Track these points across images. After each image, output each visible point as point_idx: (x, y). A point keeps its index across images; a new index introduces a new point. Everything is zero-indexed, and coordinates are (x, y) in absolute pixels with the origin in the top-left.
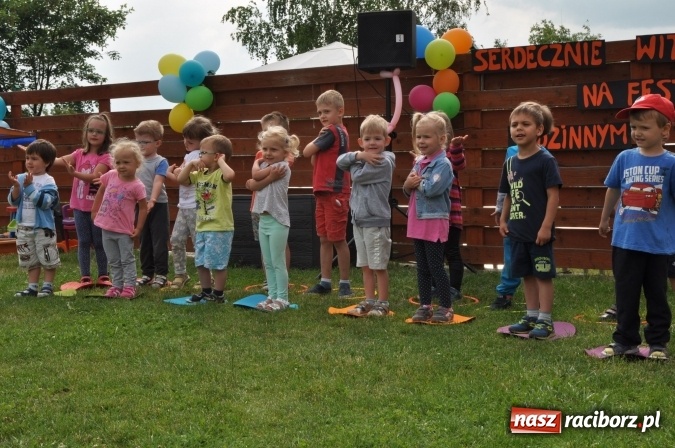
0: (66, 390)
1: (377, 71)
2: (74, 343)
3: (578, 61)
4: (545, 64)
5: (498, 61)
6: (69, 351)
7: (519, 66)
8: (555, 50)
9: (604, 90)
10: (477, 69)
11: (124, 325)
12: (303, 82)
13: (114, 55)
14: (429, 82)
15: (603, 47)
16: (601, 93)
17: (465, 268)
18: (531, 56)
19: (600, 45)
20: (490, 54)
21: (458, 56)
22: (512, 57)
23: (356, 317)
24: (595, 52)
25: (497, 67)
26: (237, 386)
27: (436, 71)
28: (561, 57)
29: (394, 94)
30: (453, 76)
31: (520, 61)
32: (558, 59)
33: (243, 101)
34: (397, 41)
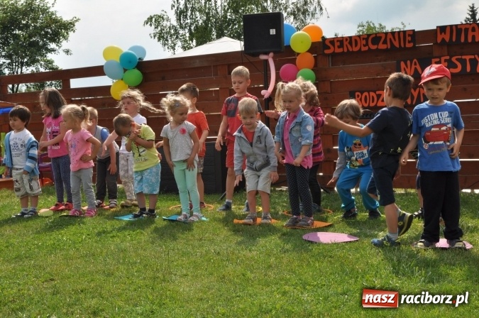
0: (52, 280)
1: (258, 55)
2: (54, 248)
3: (396, 44)
4: (374, 47)
5: (341, 46)
6: (51, 253)
7: (356, 49)
8: (381, 37)
9: (415, 64)
10: (327, 52)
11: (88, 235)
12: (206, 64)
13: (67, 52)
14: (293, 62)
15: (414, 35)
16: (413, 67)
17: (322, 190)
18: (364, 42)
19: (411, 33)
20: (335, 41)
21: (313, 44)
22: (350, 43)
23: (250, 225)
24: (409, 38)
25: (341, 50)
26: (172, 273)
27: (298, 54)
28: (385, 42)
29: (270, 71)
30: (311, 57)
31: (356, 46)
32: (383, 43)
33: (163, 78)
34: (271, 33)
